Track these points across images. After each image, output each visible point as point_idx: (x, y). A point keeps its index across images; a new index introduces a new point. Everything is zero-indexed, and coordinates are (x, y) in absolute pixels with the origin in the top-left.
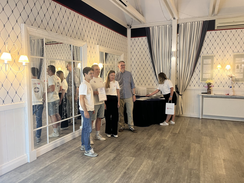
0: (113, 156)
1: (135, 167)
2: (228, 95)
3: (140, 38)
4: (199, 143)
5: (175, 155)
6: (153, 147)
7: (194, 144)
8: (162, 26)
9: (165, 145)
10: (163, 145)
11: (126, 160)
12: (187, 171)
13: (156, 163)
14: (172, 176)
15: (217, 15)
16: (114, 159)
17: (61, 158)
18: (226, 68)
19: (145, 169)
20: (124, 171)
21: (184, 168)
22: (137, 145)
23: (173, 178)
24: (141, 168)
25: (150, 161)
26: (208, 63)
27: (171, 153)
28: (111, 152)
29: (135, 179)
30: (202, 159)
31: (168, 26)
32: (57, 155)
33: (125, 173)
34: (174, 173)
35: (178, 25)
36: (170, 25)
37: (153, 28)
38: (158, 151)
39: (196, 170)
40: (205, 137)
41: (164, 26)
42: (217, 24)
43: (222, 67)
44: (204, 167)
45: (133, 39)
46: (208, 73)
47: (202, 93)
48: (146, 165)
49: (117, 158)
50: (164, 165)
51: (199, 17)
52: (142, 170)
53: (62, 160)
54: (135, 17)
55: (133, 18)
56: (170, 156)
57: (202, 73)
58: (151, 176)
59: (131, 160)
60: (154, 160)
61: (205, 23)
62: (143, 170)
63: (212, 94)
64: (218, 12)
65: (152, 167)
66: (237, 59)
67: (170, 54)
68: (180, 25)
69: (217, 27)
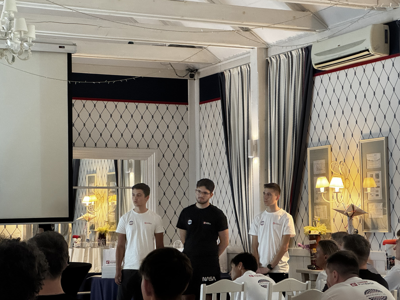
42: (314, 58)
45: (203, 105)
68: (269, 60)
69: (316, 65)
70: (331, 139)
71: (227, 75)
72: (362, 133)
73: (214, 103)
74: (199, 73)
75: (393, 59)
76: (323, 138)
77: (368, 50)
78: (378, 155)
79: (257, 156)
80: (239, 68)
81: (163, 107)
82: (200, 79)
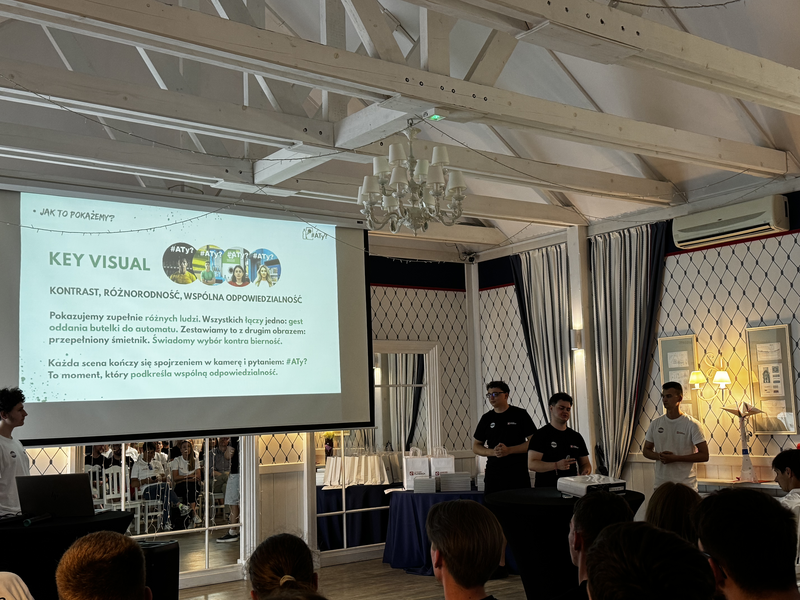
2: (739, 480)
26: (682, 366)
35: (589, 245)
37: (528, 256)
42: (678, 236)
45: (485, 293)
68: (593, 241)
69: (679, 242)
70: (697, 328)
71: (523, 258)
72: (747, 320)
73: (502, 290)
74: (478, 257)
75: (795, 235)
76: (683, 326)
77: (768, 224)
78: (776, 346)
79: (581, 348)
80: (544, 250)
81: (441, 293)
82: (479, 264)
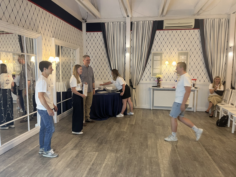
0: (75, 152)
1: (100, 162)
2: (174, 88)
3: (96, 33)
4: (154, 133)
5: (135, 146)
6: (113, 140)
7: (149, 133)
8: (117, 22)
9: (125, 137)
10: (122, 137)
11: (90, 156)
12: (148, 160)
13: (118, 155)
14: (135, 167)
15: (164, 16)
16: (77, 156)
17: (17, 161)
18: (172, 64)
19: (109, 163)
20: (89, 167)
21: (144, 158)
22: (98, 140)
23: (136, 168)
24: (105, 162)
25: (113, 154)
26: (158, 59)
27: (131, 144)
28: (72, 149)
29: (101, 174)
30: (158, 147)
31: (122, 23)
32: (12, 158)
33: (90, 169)
34: (137, 163)
35: (131, 23)
36: (124, 23)
37: (108, 23)
38: (119, 144)
39: (155, 158)
40: (158, 126)
41: (118, 23)
42: (165, 25)
43: (169, 63)
44: (161, 155)
45: (88, 33)
46: (157, 69)
47: (153, 87)
48: (110, 158)
49: (79, 155)
50: (127, 157)
51: (150, 17)
52: (106, 164)
53: (19, 163)
54: (90, 11)
55: (89, 12)
56: (130, 147)
57: (153, 69)
58: (117, 169)
59: (94, 155)
60: (116, 152)
61: (155, 22)
62: (108, 164)
63: (161, 88)
64: (166, 13)
65: (115, 160)
66: (181, 56)
67: (124, 50)
68: (133, 23)
69: (165, 27)
70: (163, 50)
72: (178, 49)
76: (159, 50)
77: (192, 26)
82: (87, 23)
